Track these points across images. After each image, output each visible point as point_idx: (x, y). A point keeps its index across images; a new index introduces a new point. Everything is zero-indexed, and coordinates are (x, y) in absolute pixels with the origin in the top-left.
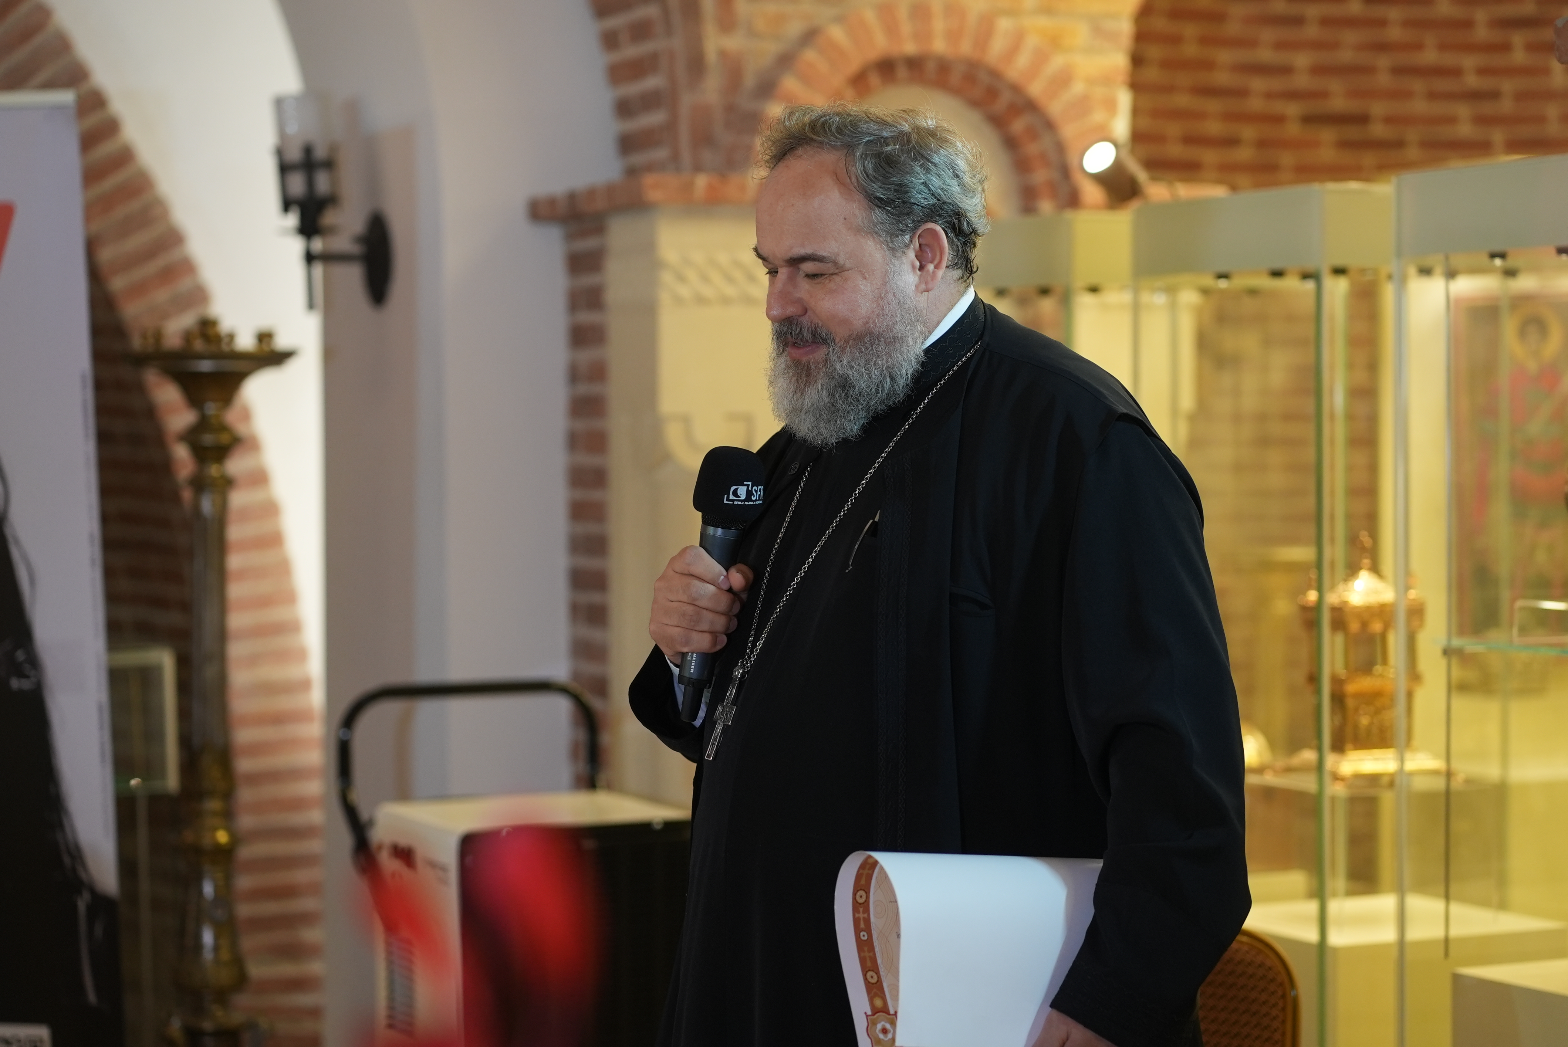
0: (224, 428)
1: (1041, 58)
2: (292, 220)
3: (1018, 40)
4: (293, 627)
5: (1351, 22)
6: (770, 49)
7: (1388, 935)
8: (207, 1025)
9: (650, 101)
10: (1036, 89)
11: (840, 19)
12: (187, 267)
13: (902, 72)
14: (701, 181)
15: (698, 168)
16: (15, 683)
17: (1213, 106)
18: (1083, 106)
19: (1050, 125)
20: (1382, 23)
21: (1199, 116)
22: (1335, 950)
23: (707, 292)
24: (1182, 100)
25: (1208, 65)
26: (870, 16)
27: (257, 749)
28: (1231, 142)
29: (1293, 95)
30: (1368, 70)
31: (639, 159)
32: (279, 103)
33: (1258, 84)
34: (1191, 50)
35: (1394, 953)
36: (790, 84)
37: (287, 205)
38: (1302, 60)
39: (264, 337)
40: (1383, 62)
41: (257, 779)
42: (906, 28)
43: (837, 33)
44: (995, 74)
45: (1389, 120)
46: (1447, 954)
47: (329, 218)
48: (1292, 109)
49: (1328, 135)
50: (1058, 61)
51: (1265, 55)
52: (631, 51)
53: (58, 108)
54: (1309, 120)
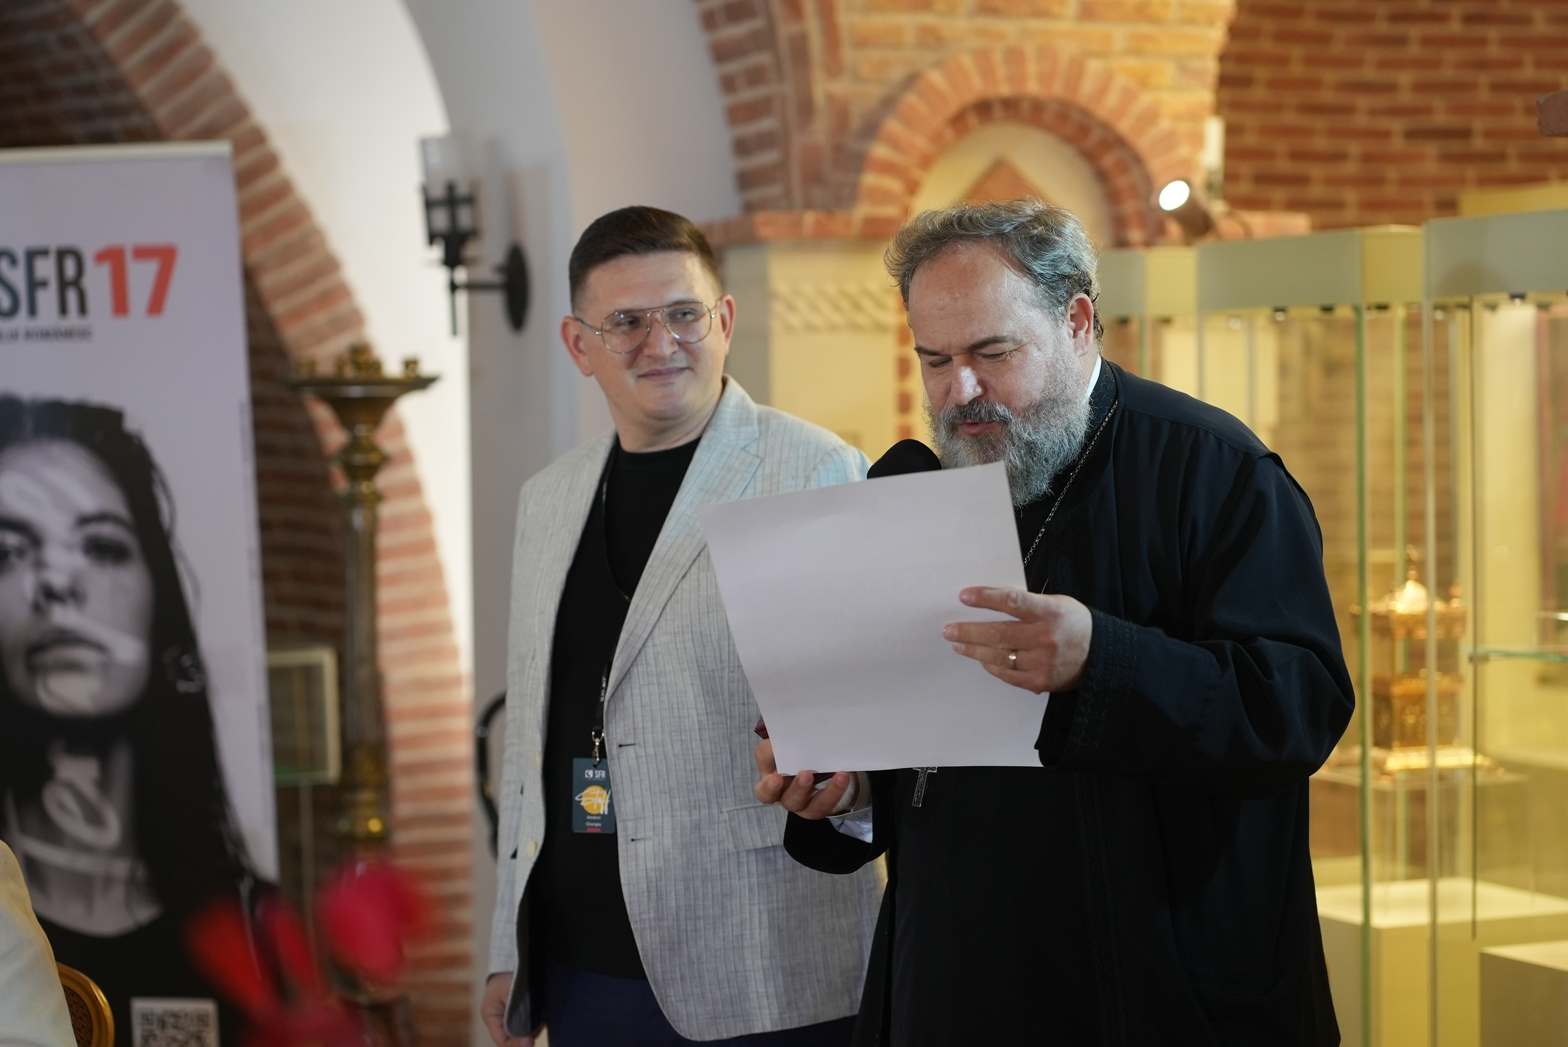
0: (373, 448)
1: (1129, 97)
2: (437, 252)
3: (1107, 79)
4: (445, 627)
5: (1452, 42)
6: (875, 92)
7: (1422, 918)
8: (362, 999)
9: (765, 141)
10: (1124, 126)
11: (939, 65)
12: (342, 292)
13: (998, 112)
14: (810, 218)
15: (808, 205)
16: (183, 686)
17: (1320, 123)
18: (1169, 141)
19: (1138, 160)
20: (1482, 42)
21: (1307, 132)
22: (1379, 931)
23: (816, 320)
24: (1290, 118)
25: (1315, 84)
26: (967, 61)
27: (414, 741)
28: (1338, 157)
29: (1396, 112)
30: (1468, 87)
31: (756, 194)
32: (424, 144)
33: (1363, 102)
34: (1297, 70)
35: (1428, 934)
36: (892, 125)
37: (432, 238)
38: (1405, 78)
39: (410, 364)
40: (1484, 78)
41: (412, 769)
42: (1001, 71)
43: (936, 78)
44: (1085, 113)
45: (1489, 134)
46: (1474, 935)
47: (471, 250)
48: (1397, 125)
49: (1431, 149)
50: (1145, 99)
51: (1369, 73)
52: (747, 95)
53: (216, 159)
54: (1411, 135)
